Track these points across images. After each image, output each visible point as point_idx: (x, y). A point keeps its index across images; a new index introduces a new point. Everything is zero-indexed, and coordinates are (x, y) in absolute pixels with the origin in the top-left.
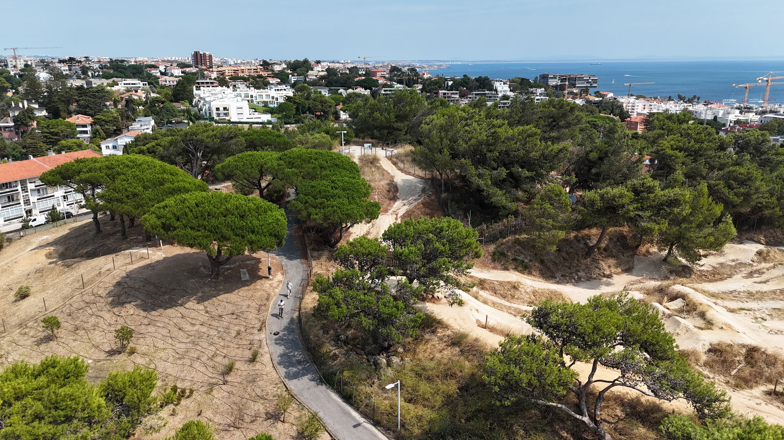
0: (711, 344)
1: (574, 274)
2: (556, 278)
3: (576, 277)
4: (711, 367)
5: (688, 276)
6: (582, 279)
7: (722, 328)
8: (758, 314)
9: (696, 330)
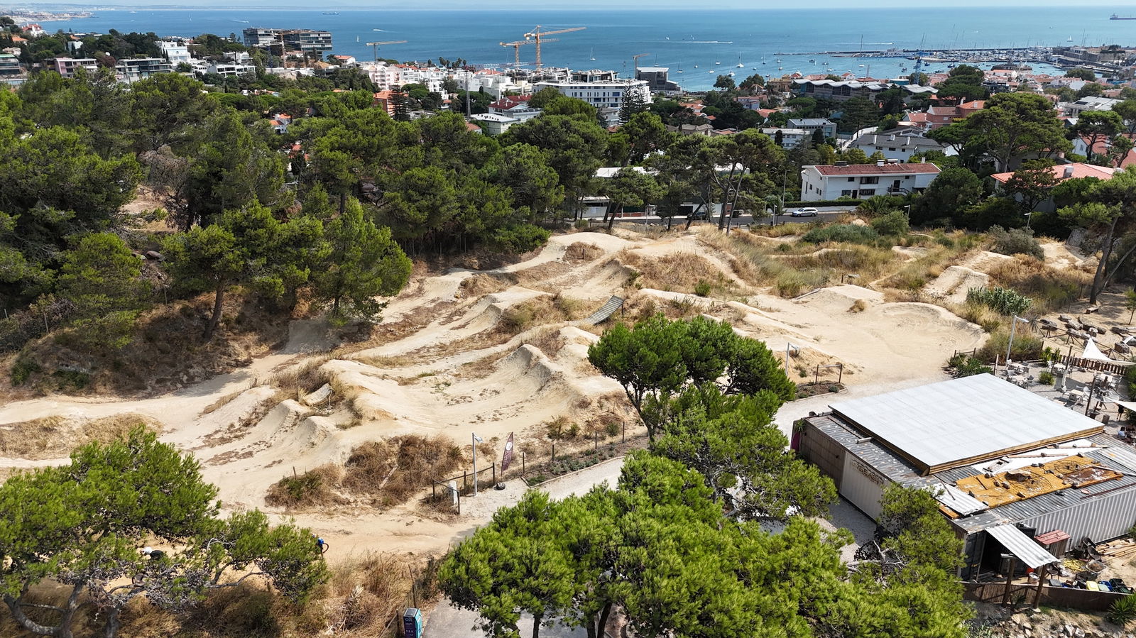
0: (353, 450)
1: (181, 374)
2: (145, 388)
3: (185, 378)
4: (353, 485)
5: (366, 337)
6: (197, 379)
7: (374, 419)
8: (440, 378)
9: (338, 432)
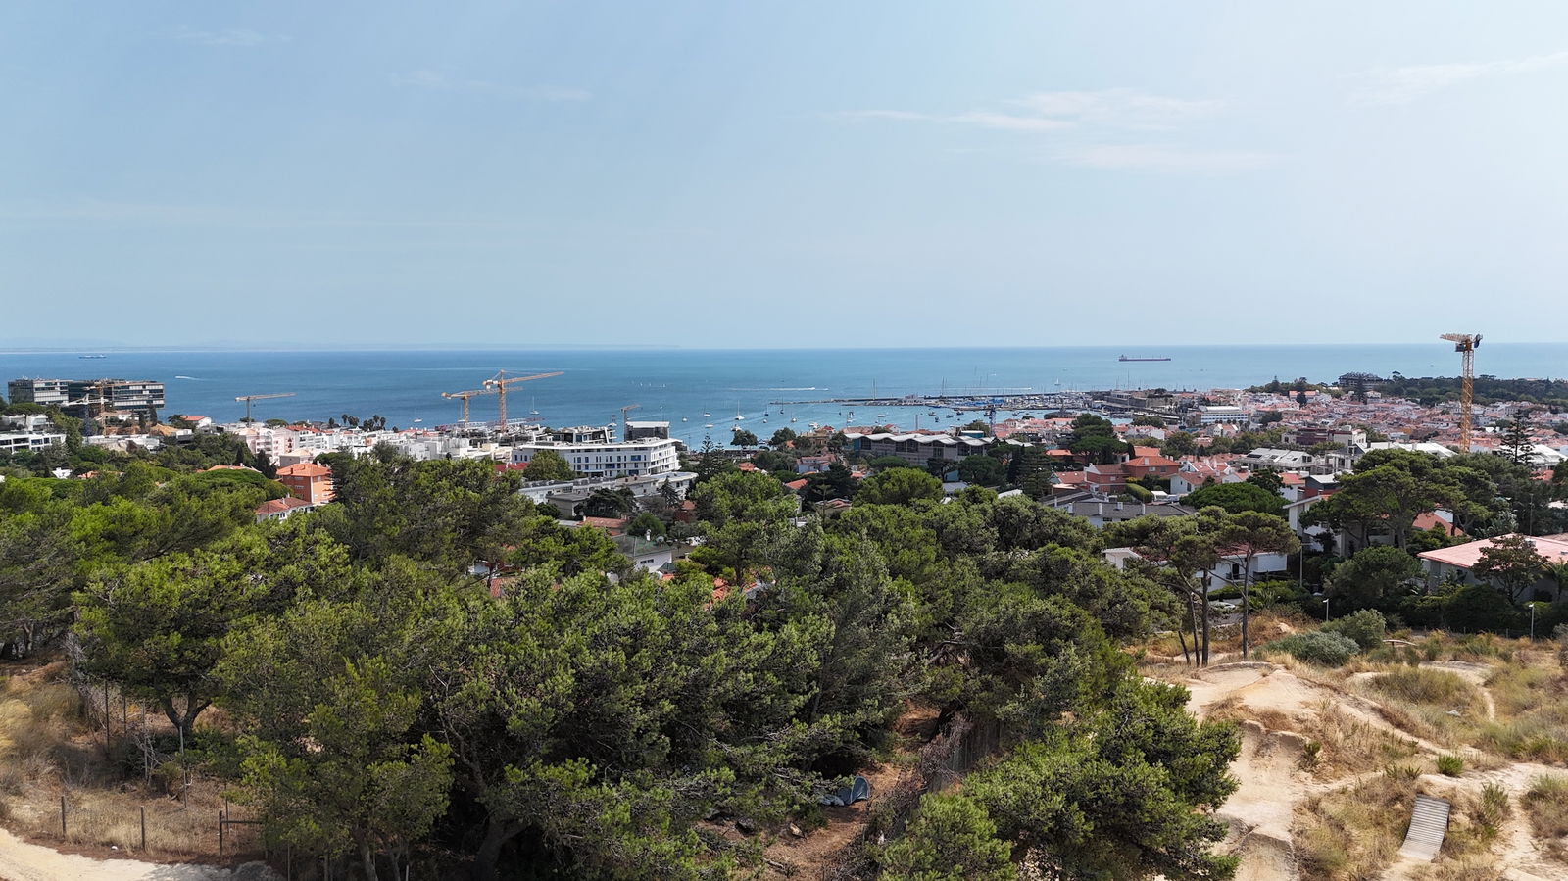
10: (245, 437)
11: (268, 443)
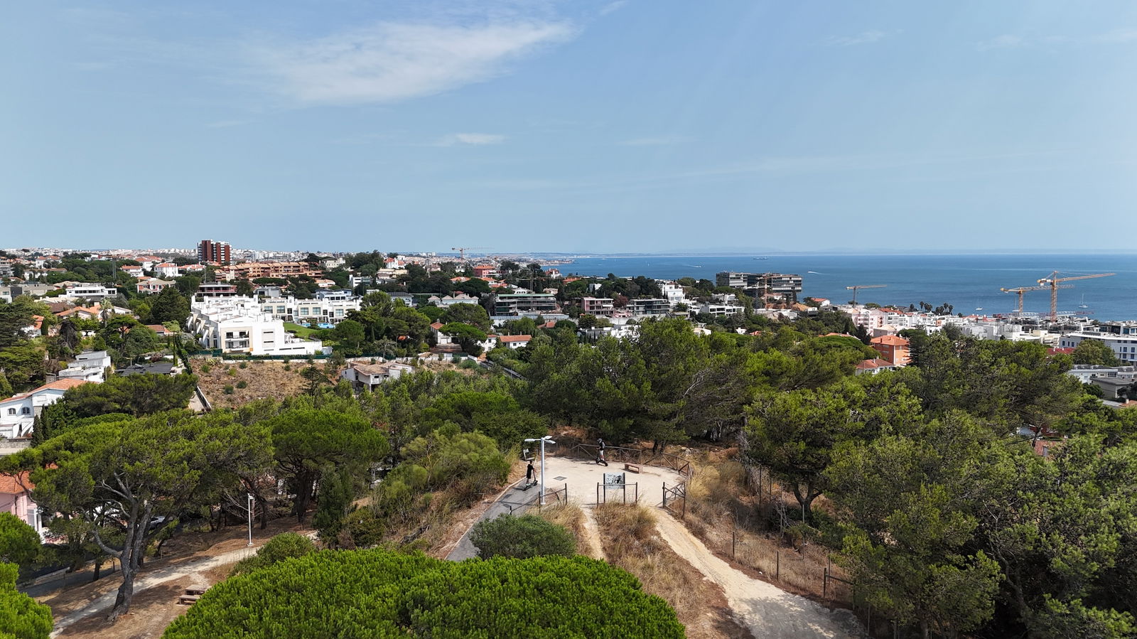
10: (851, 314)
11: (865, 320)
